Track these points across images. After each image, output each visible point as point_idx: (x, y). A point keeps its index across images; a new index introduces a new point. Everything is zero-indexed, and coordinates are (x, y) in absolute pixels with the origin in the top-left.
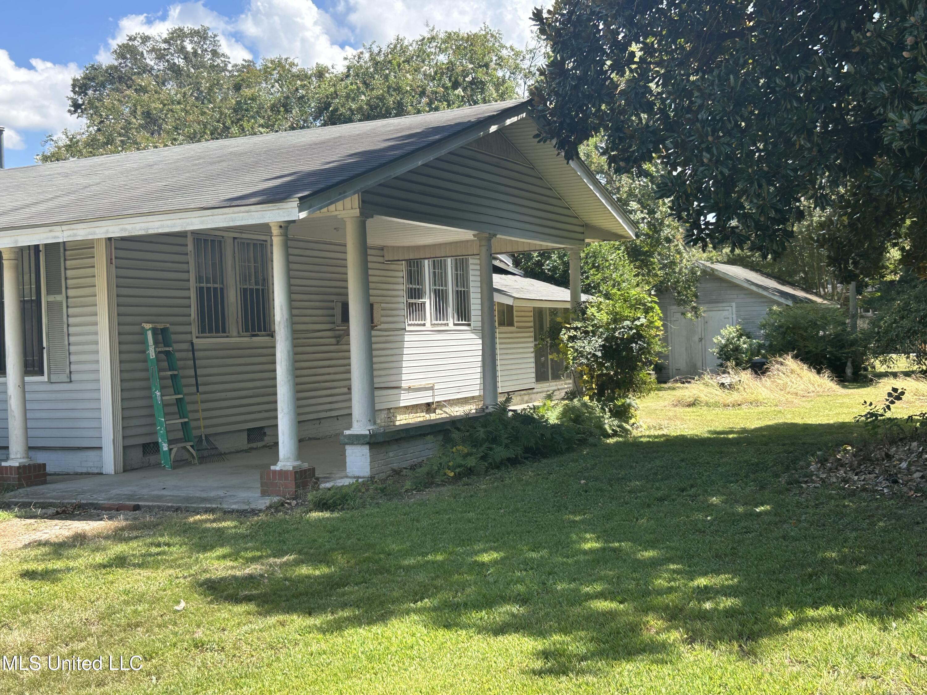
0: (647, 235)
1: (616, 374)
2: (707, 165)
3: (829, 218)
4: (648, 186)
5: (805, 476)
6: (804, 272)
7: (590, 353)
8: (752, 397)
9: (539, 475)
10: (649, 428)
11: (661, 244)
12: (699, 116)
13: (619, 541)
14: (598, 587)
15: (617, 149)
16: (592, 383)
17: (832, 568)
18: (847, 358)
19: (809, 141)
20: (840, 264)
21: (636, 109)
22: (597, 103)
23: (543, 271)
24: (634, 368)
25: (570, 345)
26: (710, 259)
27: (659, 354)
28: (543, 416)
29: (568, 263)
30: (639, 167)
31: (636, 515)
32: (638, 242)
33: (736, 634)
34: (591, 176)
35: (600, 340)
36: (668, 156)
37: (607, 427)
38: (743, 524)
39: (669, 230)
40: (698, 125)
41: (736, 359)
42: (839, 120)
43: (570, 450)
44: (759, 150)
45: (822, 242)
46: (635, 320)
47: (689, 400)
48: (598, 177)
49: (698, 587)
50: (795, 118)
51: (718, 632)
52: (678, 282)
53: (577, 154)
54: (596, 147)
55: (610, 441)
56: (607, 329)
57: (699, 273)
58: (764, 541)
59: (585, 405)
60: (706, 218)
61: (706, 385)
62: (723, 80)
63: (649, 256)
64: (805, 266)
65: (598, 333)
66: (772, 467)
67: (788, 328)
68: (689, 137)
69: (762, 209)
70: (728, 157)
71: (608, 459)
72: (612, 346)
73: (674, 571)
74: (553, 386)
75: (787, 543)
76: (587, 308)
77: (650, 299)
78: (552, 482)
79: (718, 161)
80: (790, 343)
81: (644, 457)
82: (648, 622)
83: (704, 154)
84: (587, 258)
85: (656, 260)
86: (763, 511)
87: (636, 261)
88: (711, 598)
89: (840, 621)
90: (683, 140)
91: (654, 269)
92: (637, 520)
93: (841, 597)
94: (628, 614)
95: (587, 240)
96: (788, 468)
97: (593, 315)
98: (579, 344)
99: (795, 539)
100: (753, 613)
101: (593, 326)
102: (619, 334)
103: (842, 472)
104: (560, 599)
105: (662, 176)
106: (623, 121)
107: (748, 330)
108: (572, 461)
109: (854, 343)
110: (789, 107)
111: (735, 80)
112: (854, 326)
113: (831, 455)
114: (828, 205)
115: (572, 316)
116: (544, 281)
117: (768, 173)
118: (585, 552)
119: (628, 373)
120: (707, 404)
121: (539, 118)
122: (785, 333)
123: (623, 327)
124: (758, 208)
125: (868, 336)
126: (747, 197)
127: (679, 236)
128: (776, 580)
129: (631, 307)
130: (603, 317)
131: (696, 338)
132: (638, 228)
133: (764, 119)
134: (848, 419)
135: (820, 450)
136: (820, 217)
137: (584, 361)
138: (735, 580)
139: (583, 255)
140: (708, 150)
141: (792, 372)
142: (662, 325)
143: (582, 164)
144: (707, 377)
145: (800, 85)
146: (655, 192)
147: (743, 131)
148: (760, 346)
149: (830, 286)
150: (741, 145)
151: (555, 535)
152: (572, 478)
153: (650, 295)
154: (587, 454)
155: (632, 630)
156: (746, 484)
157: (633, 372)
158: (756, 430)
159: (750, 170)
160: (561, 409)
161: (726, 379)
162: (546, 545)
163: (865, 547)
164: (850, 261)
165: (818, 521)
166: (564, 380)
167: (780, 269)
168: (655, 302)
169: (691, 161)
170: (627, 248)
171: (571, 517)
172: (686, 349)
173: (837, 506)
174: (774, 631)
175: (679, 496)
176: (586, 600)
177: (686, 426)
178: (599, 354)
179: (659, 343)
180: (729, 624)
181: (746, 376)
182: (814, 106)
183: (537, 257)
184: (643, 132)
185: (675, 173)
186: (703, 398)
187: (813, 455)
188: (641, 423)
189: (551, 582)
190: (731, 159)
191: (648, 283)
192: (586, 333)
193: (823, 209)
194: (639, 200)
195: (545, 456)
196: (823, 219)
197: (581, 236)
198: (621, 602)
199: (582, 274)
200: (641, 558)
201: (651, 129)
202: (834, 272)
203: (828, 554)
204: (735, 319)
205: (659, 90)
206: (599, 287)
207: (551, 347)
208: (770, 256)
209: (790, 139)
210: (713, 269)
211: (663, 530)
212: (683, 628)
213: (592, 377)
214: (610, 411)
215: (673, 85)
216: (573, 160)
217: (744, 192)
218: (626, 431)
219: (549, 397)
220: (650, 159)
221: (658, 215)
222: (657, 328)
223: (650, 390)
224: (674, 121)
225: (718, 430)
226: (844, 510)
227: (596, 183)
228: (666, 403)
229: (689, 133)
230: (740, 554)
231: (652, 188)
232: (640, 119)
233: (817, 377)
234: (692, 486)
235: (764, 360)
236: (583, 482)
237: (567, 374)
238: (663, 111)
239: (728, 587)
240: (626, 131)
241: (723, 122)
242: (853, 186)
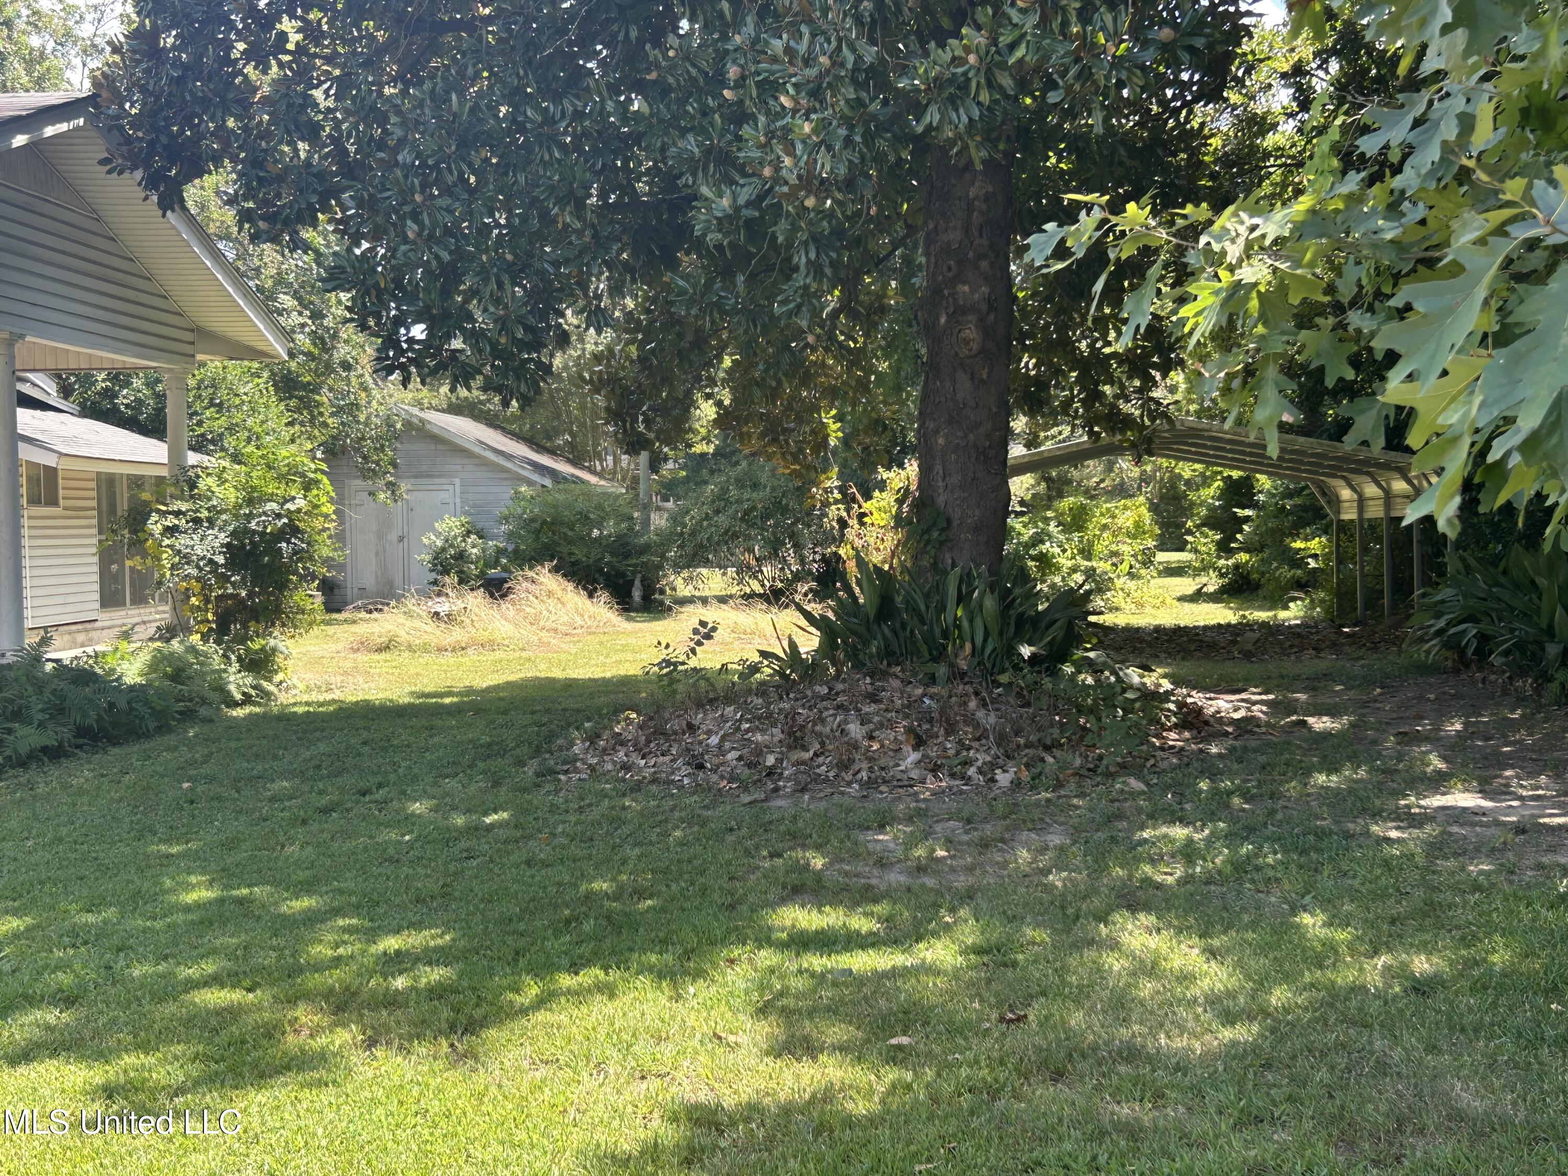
0: (309, 354)
1: (251, 595)
2: (414, 243)
3: (610, 349)
4: (311, 269)
5: (565, 762)
6: (571, 433)
7: (204, 558)
8: (485, 636)
9: (102, 776)
10: (309, 689)
11: (334, 371)
12: (400, 158)
13: (249, 886)
14: (209, 967)
15: (254, 198)
16: (207, 611)
17: (602, 906)
18: (634, 573)
19: (579, 219)
20: (624, 422)
21: (289, 133)
22: (219, 114)
23: (115, 408)
24: (282, 585)
25: (167, 542)
26: (419, 403)
27: (327, 562)
28: (113, 670)
29: (164, 395)
30: (294, 233)
31: (282, 838)
32: (293, 365)
33: (444, 1026)
34: (207, 241)
35: (223, 535)
36: (344, 221)
37: (232, 688)
38: (463, 845)
39: (348, 349)
40: (398, 173)
41: (460, 573)
42: (628, 189)
43: (163, 729)
44: (498, 225)
45: (598, 385)
46: (286, 501)
47: (379, 640)
48: (221, 245)
49: (385, 953)
50: (556, 178)
51: (415, 1025)
52: (363, 438)
53: (182, 201)
54: (218, 193)
55: (239, 712)
56: (236, 516)
57: (399, 426)
58: (496, 870)
59: (192, 649)
60: (408, 330)
61: (409, 614)
62: (439, 100)
63: (312, 391)
64: (572, 423)
65: (219, 522)
66: (513, 749)
67: (544, 522)
68: (381, 192)
69: (503, 324)
70: (447, 232)
71: (233, 744)
72: (244, 545)
73: (345, 930)
74: (133, 616)
75: (533, 871)
76: (198, 477)
77: (313, 466)
78: (128, 787)
79: (431, 236)
80: (546, 547)
81: (299, 739)
82: (296, 1019)
83: (409, 222)
84: (199, 388)
85: (325, 399)
86: (497, 821)
87: (290, 398)
88: (406, 970)
89: (610, 991)
90: (371, 196)
91: (321, 414)
92: (283, 847)
93: (613, 953)
94: (260, 1009)
95: (199, 357)
96: (538, 751)
97: (209, 490)
98: (182, 541)
99: (546, 865)
100: (474, 989)
101: (208, 509)
102: (258, 524)
103: (621, 754)
104: (139, 993)
105: (335, 254)
106: (265, 151)
107: (479, 526)
108: (169, 749)
109: (645, 549)
110: (547, 157)
111: (460, 102)
112: (646, 522)
113: (605, 728)
114: (607, 325)
115: (170, 490)
116: (118, 426)
117: (513, 264)
118: (187, 909)
119: (272, 594)
120: (410, 648)
121: (109, 131)
122: (538, 532)
123: (265, 513)
124: (495, 321)
125: (667, 539)
126: (479, 301)
127: (364, 360)
128: (514, 932)
129: (281, 478)
130: (229, 495)
131: (393, 536)
132: (293, 341)
133: (506, 174)
134: (633, 669)
135: (589, 720)
136: (596, 344)
137: (194, 572)
138: (448, 937)
139: (192, 383)
140: (415, 216)
141: (550, 594)
142: (335, 512)
143: (191, 220)
144: (410, 603)
145: (564, 124)
146: (321, 280)
147: (472, 191)
148: (500, 552)
149: (610, 458)
150: (469, 214)
151: (132, 882)
152: (166, 780)
153: (314, 458)
154: (196, 736)
155: (269, 1036)
156: (471, 778)
157: (281, 593)
158: (489, 689)
159: (484, 258)
160: (148, 657)
161: (443, 606)
162: (114, 900)
163: (653, 872)
164: (641, 418)
165: (583, 833)
166: (155, 606)
167: (532, 427)
168: (323, 472)
169: (386, 232)
170: (273, 374)
171: (162, 847)
172: (377, 554)
173: (613, 808)
174: (507, 1016)
175: (358, 802)
176: (186, 991)
177: (373, 685)
178: (221, 560)
179: (328, 542)
180: (434, 1011)
181: (476, 601)
182: (586, 162)
183: (104, 380)
184: (300, 174)
185: (358, 252)
186: (403, 637)
187: (578, 729)
188: (295, 681)
189: (122, 963)
190: (453, 235)
191: (311, 438)
192: (197, 521)
193: (599, 332)
194: (296, 292)
195: (115, 742)
196: (601, 348)
197: (188, 349)
198: (249, 990)
199: (191, 416)
200: (290, 912)
201: (315, 170)
202: (616, 433)
203: (596, 886)
204: (459, 505)
205: (331, 103)
206: (221, 440)
207: (130, 546)
208: (514, 403)
209: (548, 211)
210: (422, 421)
211: (328, 862)
212: (356, 1023)
213: (207, 601)
214: (240, 659)
215: (354, 98)
216: (173, 210)
217: (473, 293)
218: (267, 694)
219: (126, 636)
220: (314, 223)
221: (328, 322)
222: (326, 516)
223: (311, 624)
224: (355, 160)
225: (427, 690)
226: (622, 814)
227: (217, 256)
228: (340, 646)
229: (383, 185)
230: (457, 894)
231: (318, 273)
232: (296, 151)
233: (588, 602)
234: (380, 786)
235: (505, 575)
236: (186, 785)
237: (161, 595)
238: (336, 141)
239: (437, 949)
240: (270, 167)
241: (440, 171)
242: (646, 298)
